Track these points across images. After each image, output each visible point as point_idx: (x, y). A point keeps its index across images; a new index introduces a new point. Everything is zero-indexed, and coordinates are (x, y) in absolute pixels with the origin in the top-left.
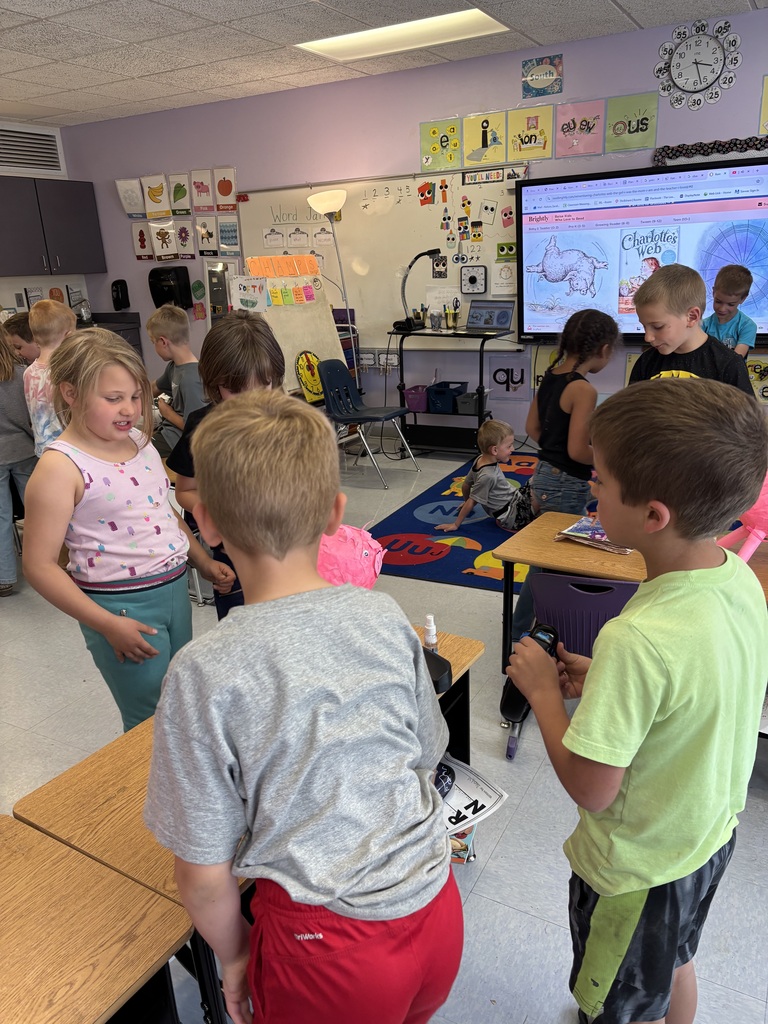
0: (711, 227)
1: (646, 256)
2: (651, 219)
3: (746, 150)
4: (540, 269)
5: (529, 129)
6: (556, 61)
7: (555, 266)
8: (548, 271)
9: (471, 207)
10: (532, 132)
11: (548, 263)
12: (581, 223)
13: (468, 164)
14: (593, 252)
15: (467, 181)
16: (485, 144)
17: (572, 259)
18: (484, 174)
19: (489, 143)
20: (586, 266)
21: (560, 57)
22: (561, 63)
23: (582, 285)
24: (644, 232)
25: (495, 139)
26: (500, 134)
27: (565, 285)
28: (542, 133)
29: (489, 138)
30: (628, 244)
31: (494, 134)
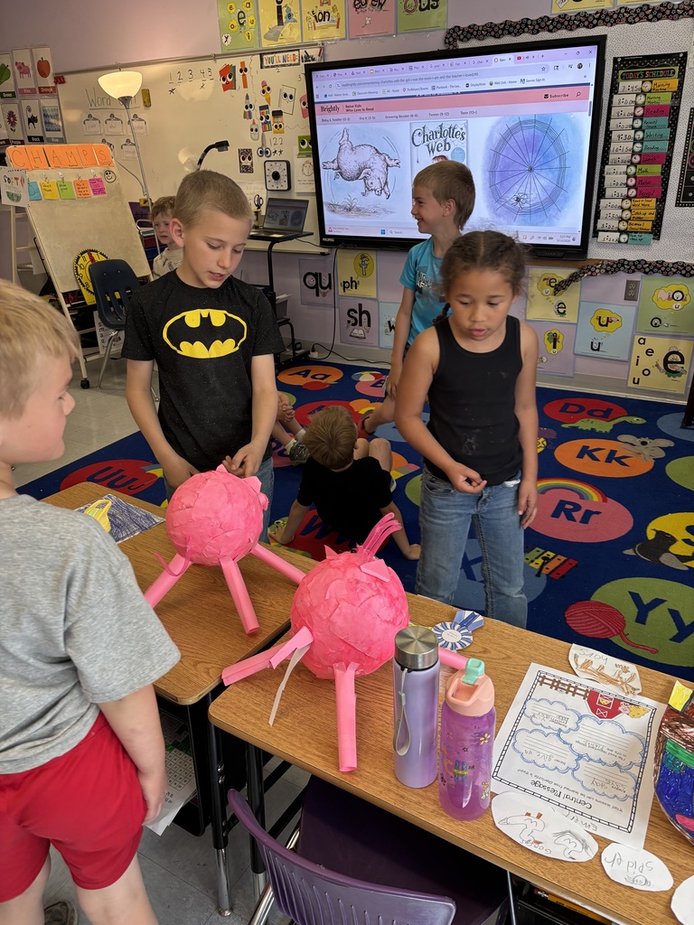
0: (498, 123)
1: (436, 154)
2: (438, 111)
3: (538, 32)
4: (335, 165)
5: (322, 4)
7: (350, 163)
8: (344, 167)
9: (271, 94)
10: (325, 8)
11: (343, 158)
12: (370, 114)
13: (266, 44)
14: (384, 148)
15: (265, 64)
16: (280, 21)
18: (281, 55)
19: (284, 20)
20: (378, 164)
23: (376, 185)
24: (432, 126)
25: (289, 16)
26: (295, 10)
27: (360, 184)
28: (334, 9)
29: (284, 14)
30: (418, 140)
31: (289, 10)
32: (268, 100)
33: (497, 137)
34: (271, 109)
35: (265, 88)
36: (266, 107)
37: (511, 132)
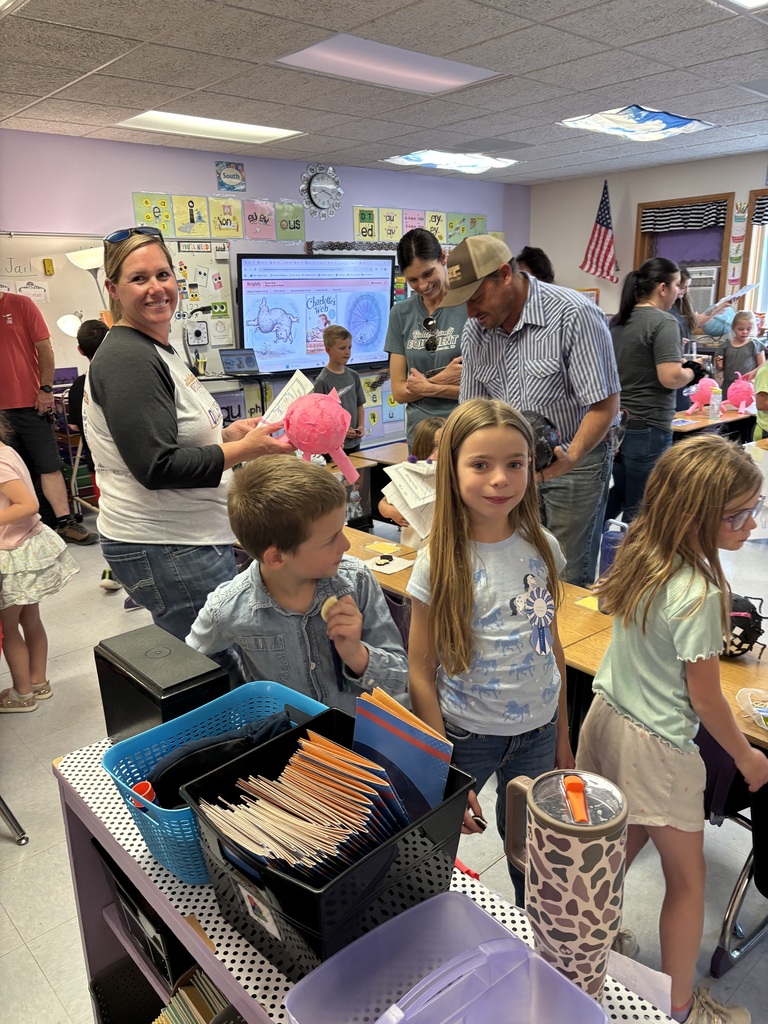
0: (351, 296)
1: (321, 313)
2: (322, 288)
4: (256, 323)
5: (225, 214)
6: (240, 168)
7: (266, 320)
8: (262, 324)
9: (188, 271)
10: (227, 217)
11: (262, 318)
12: (282, 288)
13: (180, 235)
14: (290, 311)
15: (182, 249)
16: (192, 221)
17: (277, 315)
18: (196, 244)
19: (195, 220)
20: (286, 320)
21: (242, 165)
22: (243, 170)
23: (284, 335)
24: (318, 297)
25: (200, 218)
26: (204, 214)
27: (273, 334)
28: (234, 218)
29: (196, 216)
30: (310, 305)
31: (199, 213)
32: (185, 276)
33: (351, 303)
34: (188, 283)
35: (183, 267)
36: (184, 281)
37: (358, 301)
